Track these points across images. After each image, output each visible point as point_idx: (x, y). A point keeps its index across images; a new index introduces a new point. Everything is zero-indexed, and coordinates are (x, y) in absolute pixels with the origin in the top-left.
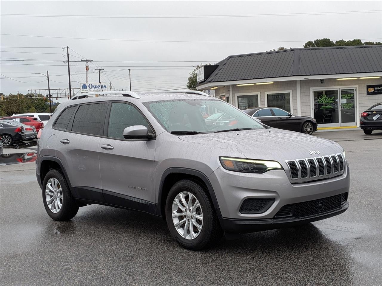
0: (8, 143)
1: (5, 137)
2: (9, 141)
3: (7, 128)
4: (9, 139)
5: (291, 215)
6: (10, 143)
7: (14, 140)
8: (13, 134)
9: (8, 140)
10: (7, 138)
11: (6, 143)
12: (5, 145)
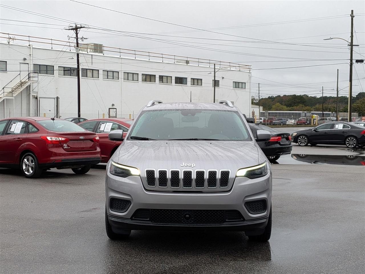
0: (353, 145)
1: (351, 139)
2: (355, 143)
3: (353, 129)
4: (355, 141)
5: (148, 219)
6: (355, 145)
7: (359, 142)
8: (359, 137)
9: (353, 141)
10: (353, 139)
11: (351, 145)
12: (350, 147)
